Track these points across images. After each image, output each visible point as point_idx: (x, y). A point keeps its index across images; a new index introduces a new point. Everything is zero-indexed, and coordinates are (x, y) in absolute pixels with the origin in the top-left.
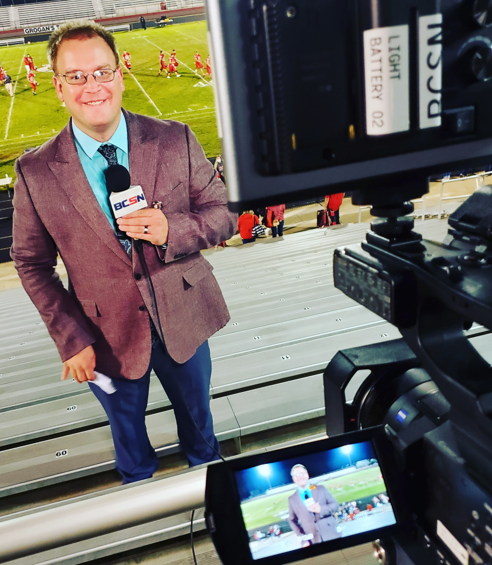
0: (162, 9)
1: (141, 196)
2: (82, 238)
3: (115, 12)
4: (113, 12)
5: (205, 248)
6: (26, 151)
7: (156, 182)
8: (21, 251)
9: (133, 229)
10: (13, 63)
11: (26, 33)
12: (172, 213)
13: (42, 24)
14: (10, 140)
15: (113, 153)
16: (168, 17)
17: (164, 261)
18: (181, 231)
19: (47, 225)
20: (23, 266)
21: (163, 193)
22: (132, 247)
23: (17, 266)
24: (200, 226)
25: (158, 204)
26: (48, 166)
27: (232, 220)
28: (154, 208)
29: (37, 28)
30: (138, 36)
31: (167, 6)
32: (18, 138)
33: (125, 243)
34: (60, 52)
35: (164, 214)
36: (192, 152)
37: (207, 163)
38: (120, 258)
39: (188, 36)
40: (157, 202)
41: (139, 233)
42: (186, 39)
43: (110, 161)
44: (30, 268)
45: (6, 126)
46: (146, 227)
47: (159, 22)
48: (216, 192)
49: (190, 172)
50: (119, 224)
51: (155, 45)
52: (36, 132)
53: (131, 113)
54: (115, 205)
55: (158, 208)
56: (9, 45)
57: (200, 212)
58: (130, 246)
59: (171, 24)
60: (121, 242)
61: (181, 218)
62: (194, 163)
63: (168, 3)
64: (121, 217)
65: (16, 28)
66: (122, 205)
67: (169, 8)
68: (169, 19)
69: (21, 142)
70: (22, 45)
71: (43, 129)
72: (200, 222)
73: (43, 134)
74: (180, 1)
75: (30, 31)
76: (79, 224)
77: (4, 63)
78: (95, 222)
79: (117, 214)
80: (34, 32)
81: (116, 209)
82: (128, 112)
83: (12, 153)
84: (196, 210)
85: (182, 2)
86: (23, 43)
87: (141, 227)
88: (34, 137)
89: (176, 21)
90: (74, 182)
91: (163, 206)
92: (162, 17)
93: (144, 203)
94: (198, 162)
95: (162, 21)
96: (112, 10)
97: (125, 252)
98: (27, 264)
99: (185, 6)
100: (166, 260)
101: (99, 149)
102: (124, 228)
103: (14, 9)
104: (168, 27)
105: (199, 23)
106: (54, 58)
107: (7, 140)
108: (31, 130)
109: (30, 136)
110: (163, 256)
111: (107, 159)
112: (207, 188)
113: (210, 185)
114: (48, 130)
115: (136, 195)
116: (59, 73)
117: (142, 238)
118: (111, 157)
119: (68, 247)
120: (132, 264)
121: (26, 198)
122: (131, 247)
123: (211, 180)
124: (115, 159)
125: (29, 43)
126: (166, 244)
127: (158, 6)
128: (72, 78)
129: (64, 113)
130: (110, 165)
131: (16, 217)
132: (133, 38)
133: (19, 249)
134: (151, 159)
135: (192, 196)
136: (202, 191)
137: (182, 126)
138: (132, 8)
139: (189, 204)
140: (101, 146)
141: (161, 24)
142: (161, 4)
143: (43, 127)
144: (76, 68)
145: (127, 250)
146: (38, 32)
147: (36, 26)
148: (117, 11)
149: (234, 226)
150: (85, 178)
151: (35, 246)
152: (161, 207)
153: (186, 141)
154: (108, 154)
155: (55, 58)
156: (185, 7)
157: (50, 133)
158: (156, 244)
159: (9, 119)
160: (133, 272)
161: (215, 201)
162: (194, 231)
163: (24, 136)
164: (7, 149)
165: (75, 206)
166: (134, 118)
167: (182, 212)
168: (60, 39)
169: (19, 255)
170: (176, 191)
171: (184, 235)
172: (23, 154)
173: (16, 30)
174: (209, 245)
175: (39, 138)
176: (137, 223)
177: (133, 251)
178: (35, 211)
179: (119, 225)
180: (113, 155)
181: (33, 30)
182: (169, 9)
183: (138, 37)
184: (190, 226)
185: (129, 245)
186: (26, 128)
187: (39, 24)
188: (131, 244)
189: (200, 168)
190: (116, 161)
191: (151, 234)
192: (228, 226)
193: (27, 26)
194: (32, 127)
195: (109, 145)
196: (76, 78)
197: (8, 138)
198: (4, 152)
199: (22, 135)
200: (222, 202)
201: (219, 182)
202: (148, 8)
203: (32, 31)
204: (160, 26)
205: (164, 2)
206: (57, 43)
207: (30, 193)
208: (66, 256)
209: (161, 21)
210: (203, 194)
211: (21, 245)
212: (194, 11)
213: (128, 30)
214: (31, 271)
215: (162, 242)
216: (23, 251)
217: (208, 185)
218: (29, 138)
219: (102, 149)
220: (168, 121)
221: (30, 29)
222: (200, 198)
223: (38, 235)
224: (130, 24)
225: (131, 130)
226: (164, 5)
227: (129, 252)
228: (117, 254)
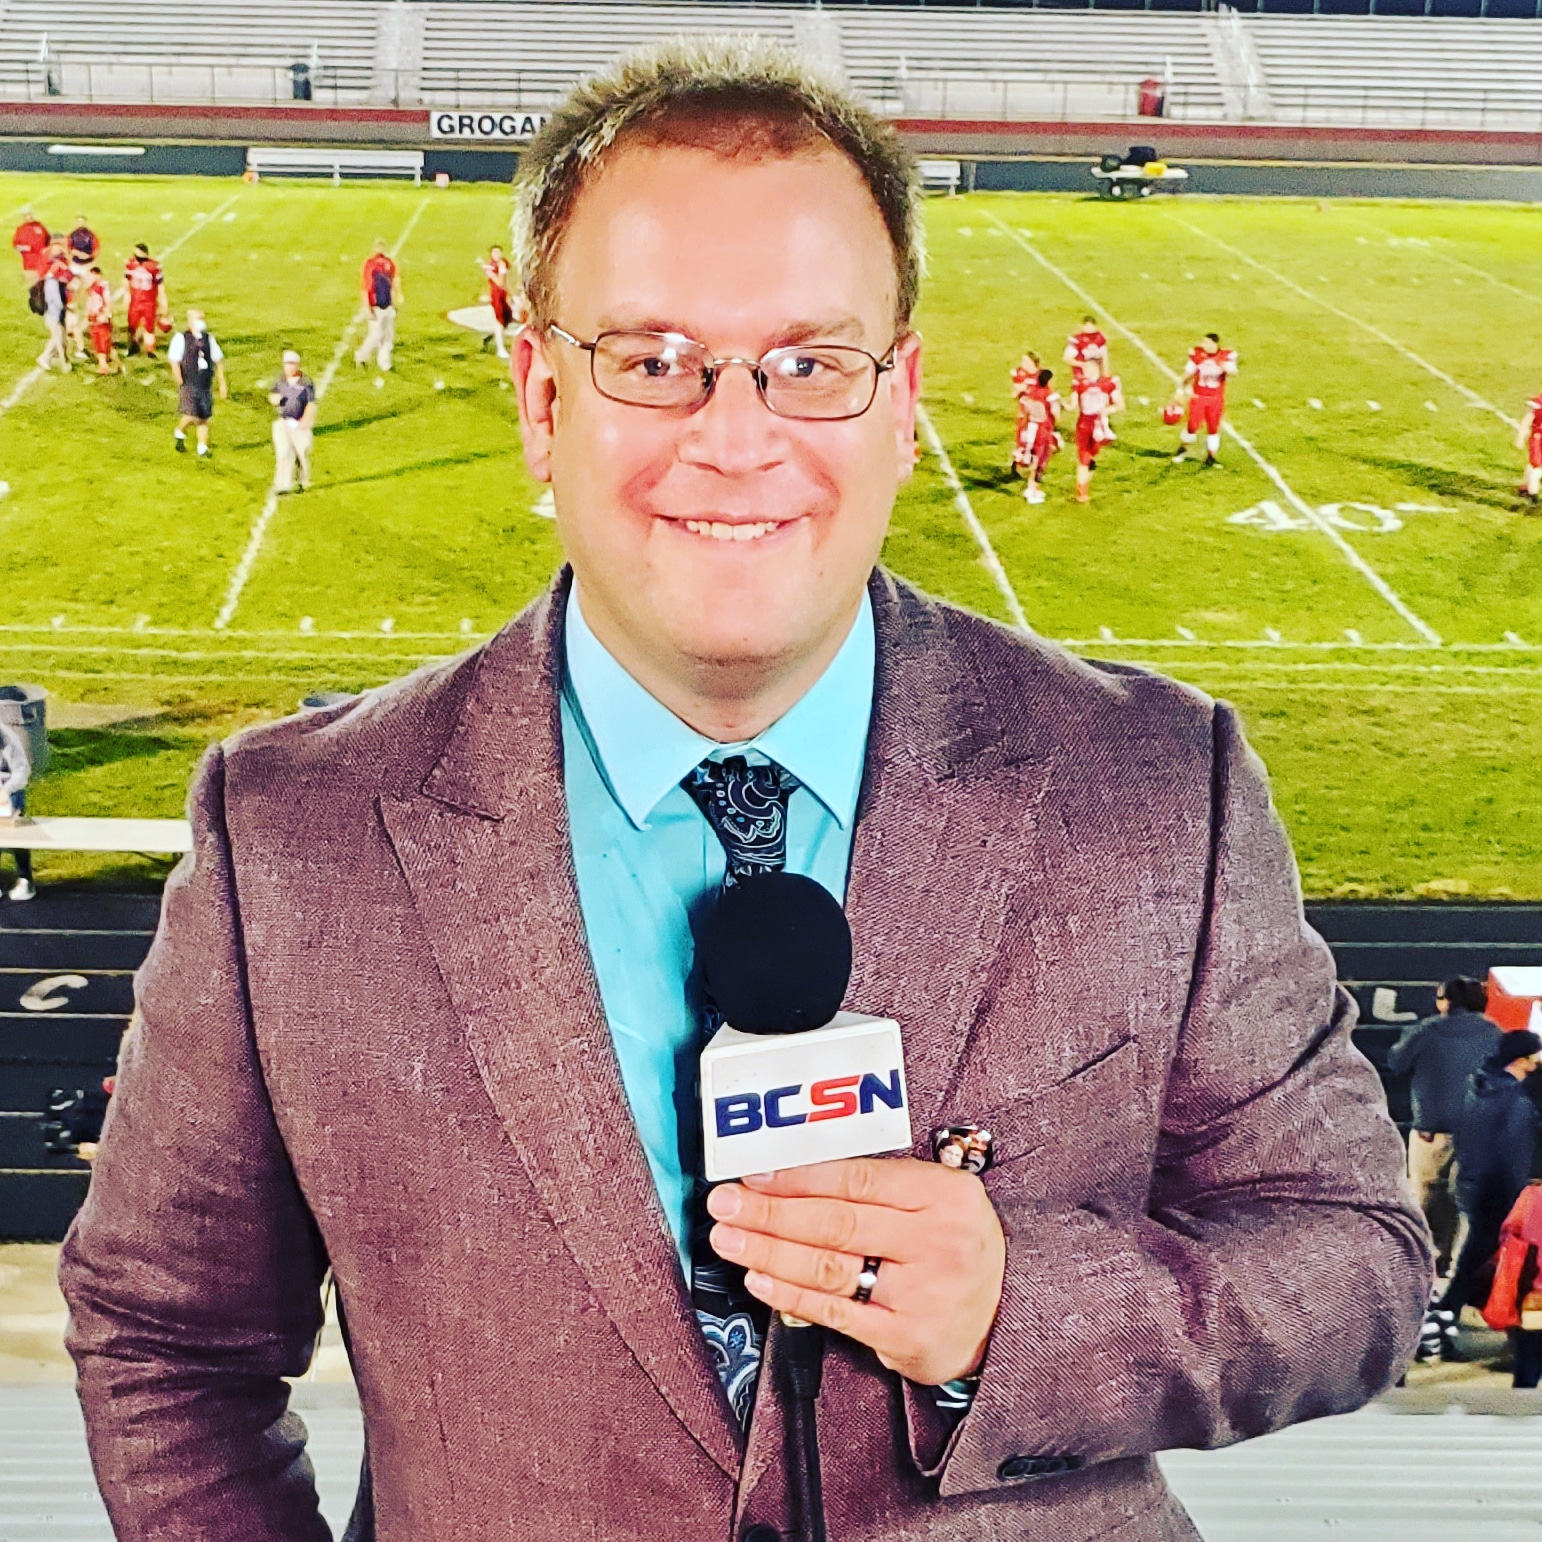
0: (1142, 112)
1: (888, 1084)
2: (483, 1263)
3: (900, 94)
4: (889, 93)
5: (1200, 1440)
6: (309, 703)
7: (981, 1012)
8: (118, 1258)
9: (794, 1260)
10: (340, 264)
11: (436, 133)
12: (1041, 1206)
13: (526, 98)
14: (241, 633)
15: (769, 811)
16: (1164, 156)
17: (937, 1479)
18: (1073, 1325)
19: (301, 1151)
20: (110, 1350)
21: (1007, 1084)
22: (758, 1370)
23: (76, 1340)
24: (1195, 1313)
25: (968, 1140)
26: (381, 821)
27: (1396, 1304)
28: (938, 1160)
29: (497, 117)
30: (994, 226)
31: (1169, 99)
32: (280, 632)
33: (724, 1336)
34: (586, 205)
35: (996, 1206)
36: (1230, 871)
37: (1306, 951)
38: (680, 1415)
39: (1251, 262)
40: (965, 1133)
41: (818, 1289)
42: (1235, 277)
43: (745, 857)
44: (153, 1368)
45: (240, 560)
46: (872, 1264)
47: (1114, 175)
48: (1328, 1123)
49: (1195, 984)
50: (715, 1216)
51: (1073, 285)
52: (382, 617)
53: (912, 596)
54: (722, 1106)
55: (963, 1167)
56: (343, 176)
57: (1213, 1227)
58: (751, 1359)
59: (1173, 192)
60: (706, 1329)
61: (1088, 1248)
62: (1227, 935)
63: (1181, 89)
64: (738, 1181)
65: (395, 102)
66: (762, 1111)
67: (1177, 112)
68: (1170, 167)
69: (296, 655)
70: (405, 188)
71: (420, 610)
72: (1196, 1288)
73: (409, 635)
74: (1246, 86)
75: (462, 125)
76: (484, 1182)
77: (298, 257)
78: (582, 1185)
79: (722, 1156)
80: (478, 135)
81: (724, 1130)
82: (900, 588)
83: (234, 703)
84: (1183, 1209)
85: (1253, 91)
86: (411, 177)
87: (840, 1257)
88: (363, 639)
89: (1199, 183)
90: (507, 937)
91: (995, 1159)
92: (1133, 150)
93: (892, 1127)
94: (1253, 939)
95: (1131, 171)
96: (889, 84)
97: (719, 1389)
98: (138, 1340)
99: (1263, 112)
100: (945, 1479)
101: (693, 775)
102: (742, 1245)
103: (408, 12)
104: (1154, 203)
105: (1319, 209)
106: (550, 232)
107: (229, 632)
108: (356, 606)
109: (346, 635)
110: (937, 1449)
111: (727, 839)
112: (1277, 1094)
113: (1301, 1077)
114: (438, 619)
115: (861, 1072)
116: (561, 321)
117: (834, 1324)
118: (751, 836)
119: (392, 1299)
120: (741, 1464)
121: (219, 977)
122: (753, 1365)
123: (1312, 1050)
124: (770, 850)
125: (442, 179)
126: (970, 1384)
127: (1127, 92)
128: (630, 365)
129: (537, 547)
130: (739, 877)
131: (135, 1065)
132: (967, 232)
133: (114, 1247)
134: (980, 879)
135: (1178, 1127)
136: (1242, 1103)
137: (1196, 709)
138: (989, 85)
139: (1149, 1168)
140: (705, 763)
141: (1121, 182)
142: (1144, 84)
143: (418, 599)
144: (662, 317)
145: (729, 1381)
146: (497, 134)
147: (494, 107)
148: (911, 90)
149: (1398, 1341)
150: (576, 922)
151: (210, 1252)
152: (982, 1161)
153: (1208, 806)
154: (738, 814)
155: (556, 232)
156: (1262, 118)
157: (447, 635)
158: (906, 1372)
159: (257, 533)
160: (740, 1512)
161: (1312, 1178)
162: (1154, 1335)
163: (316, 626)
164: (215, 677)
165: (484, 1072)
166: (927, 624)
167: (1102, 1213)
168: (608, 134)
169: (104, 1284)
170: (1090, 1086)
171: (1089, 1349)
172: (288, 713)
173: (396, 115)
174: (1222, 1427)
175: (387, 652)
176: (825, 1232)
177: (764, 1394)
178: (253, 1060)
179: (715, 1222)
180: (768, 823)
181: (475, 125)
182: (1175, 115)
183: (993, 232)
184: (1136, 1301)
185: (748, 1350)
186: (330, 592)
187: (512, 98)
188: (762, 1351)
189: (1255, 970)
190: (778, 862)
191: (891, 1310)
192: (1361, 1343)
193: (450, 98)
194: (363, 590)
195: (753, 760)
196: (653, 366)
197: (229, 626)
198: (201, 688)
199: (307, 623)
200: (1347, 1190)
201: (1351, 1070)
202: (1070, 96)
203: (470, 126)
204: (1116, 191)
205: (1158, 79)
206: (585, 151)
207: (249, 952)
208: (372, 1346)
209: (1123, 167)
210: (1242, 1121)
211: (129, 1227)
212: (1302, 146)
213: (948, 187)
214: (155, 1386)
215: (945, 1365)
216: (129, 1265)
217: (1288, 1075)
218: (333, 643)
219: (708, 780)
220: (1116, 669)
221: (461, 118)
222: (1223, 1145)
223: (237, 1192)
224: (960, 161)
225: (895, 691)
226: (1158, 93)
227: (737, 1396)
228: (664, 1390)
